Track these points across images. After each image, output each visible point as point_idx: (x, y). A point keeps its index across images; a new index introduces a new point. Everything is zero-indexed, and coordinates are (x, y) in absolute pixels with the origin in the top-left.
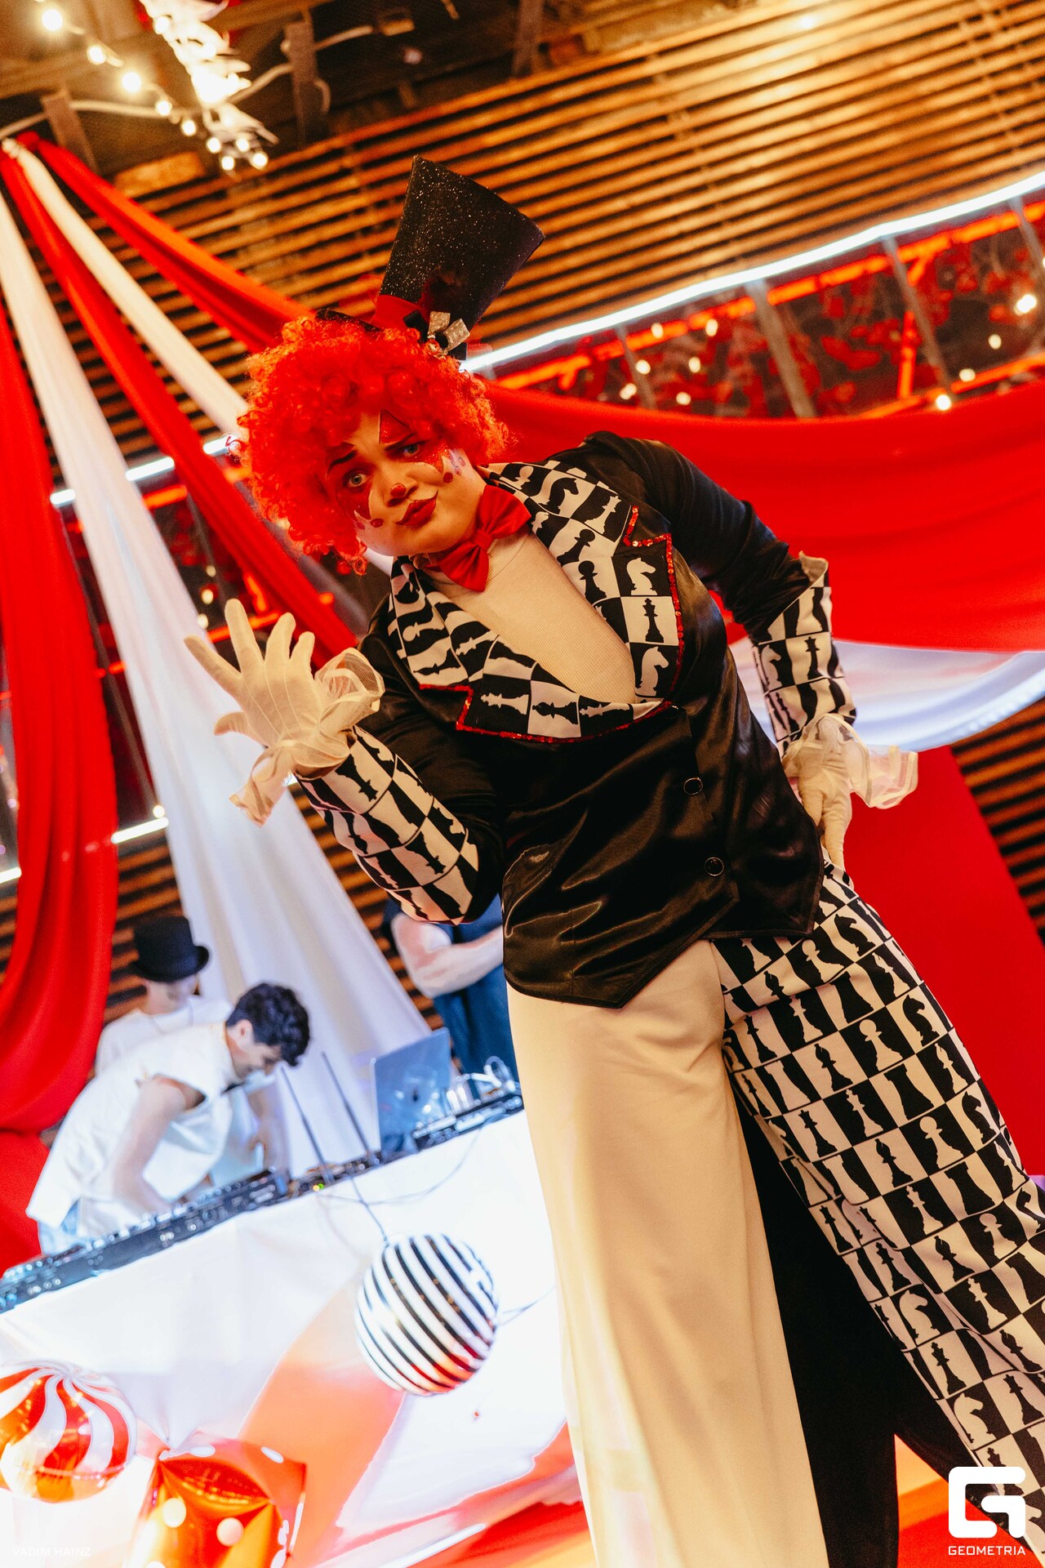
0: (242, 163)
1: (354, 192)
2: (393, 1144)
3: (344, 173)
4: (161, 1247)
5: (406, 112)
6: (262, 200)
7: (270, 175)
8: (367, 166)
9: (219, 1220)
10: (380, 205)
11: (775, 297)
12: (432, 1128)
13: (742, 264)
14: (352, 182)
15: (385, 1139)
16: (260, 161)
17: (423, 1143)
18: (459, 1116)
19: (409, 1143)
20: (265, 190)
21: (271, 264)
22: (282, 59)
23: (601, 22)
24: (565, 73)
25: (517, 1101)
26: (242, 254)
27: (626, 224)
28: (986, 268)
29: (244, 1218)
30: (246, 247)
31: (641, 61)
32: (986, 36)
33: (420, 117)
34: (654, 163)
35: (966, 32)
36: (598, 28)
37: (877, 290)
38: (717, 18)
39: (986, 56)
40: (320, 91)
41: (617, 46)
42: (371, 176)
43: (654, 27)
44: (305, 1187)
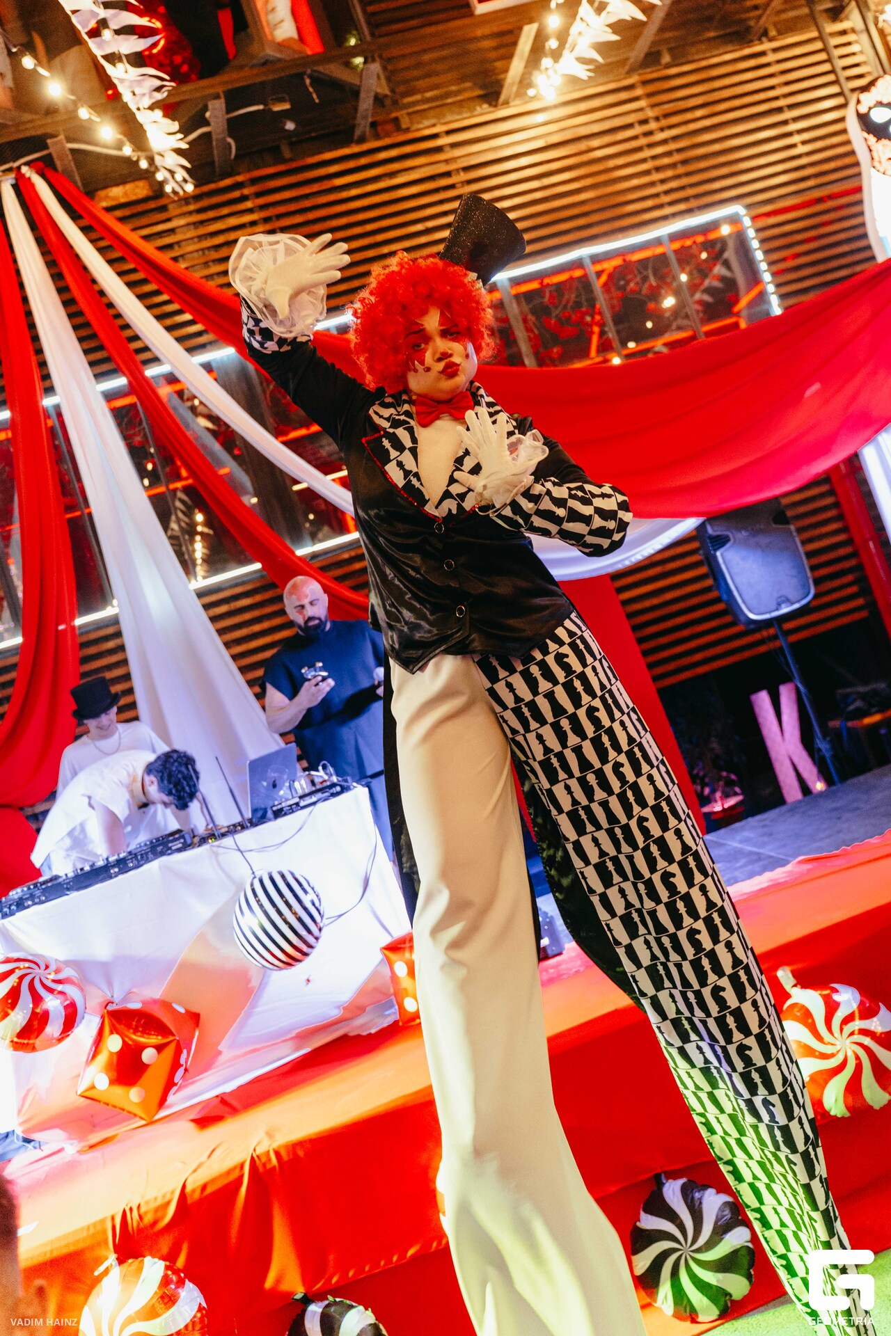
1: (250, 211)
2: (259, 814)
3: (244, 198)
4: (110, 876)
5: (285, 161)
6: (190, 213)
7: (196, 198)
8: (258, 195)
9: (148, 861)
11: (514, 292)
12: (283, 805)
15: (254, 811)
16: (191, 188)
17: (278, 814)
18: (301, 797)
19: (270, 814)
20: (192, 207)
21: (195, 255)
22: (206, 123)
23: (410, 110)
24: (387, 141)
25: (338, 789)
26: (176, 247)
27: (423, 240)
28: (645, 279)
29: (164, 858)
30: (178, 243)
31: (435, 136)
32: (650, 133)
33: (294, 165)
34: (441, 202)
35: (638, 130)
36: (409, 114)
37: (577, 289)
38: (484, 112)
39: (650, 146)
40: (229, 144)
41: (421, 126)
42: (261, 201)
43: (444, 116)
44: (203, 841)
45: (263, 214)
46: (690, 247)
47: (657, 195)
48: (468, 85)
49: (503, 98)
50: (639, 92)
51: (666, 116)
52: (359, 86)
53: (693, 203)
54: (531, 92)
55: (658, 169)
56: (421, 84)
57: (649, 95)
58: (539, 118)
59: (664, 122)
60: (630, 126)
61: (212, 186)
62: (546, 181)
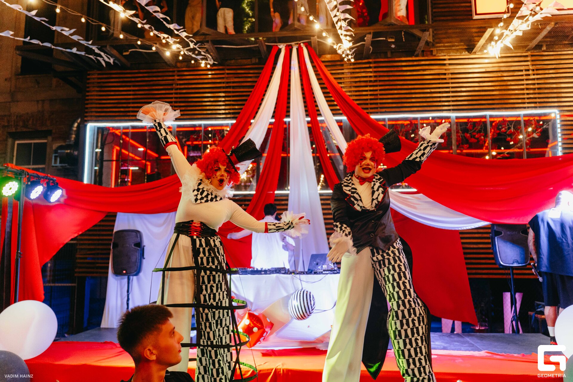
0: (349, 60)
1: (371, 72)
2: (310, 271)
3: (370, 67)
4: (261, 274)
5: (387, 58)
6: (351, 69)
7: (354, 64)
8: (375, 67)
9: (273, 273)
10: (375, 76)
11: (456, 121)
12: (318, 271)
13: (452, 111)
14: (371, 70)
15: (309, 270)
16: (353, 60)
17: (316, 273)
18: (324, 271)
19: (313, 272)
20: (352, 67)
21: (348, 83)
22: (364, 41)
23: (438, 49)
24: (426, 58)
25: (336, 272)
26: (342, 79)
27: (428, 95)
28: (509, 128)
29: (278, 274)
30: (343, 78)
31: (445, 60)
32: (529, 75)
33: (391, 59)
34: (439, 83)
35: (524, 73)
36: (437, 50)
37: (481, 126)
38: (465, 55)
39: (527, 80)
40: (370, 48)
41: (440, 55)
42: (375, 70)
43: (450, 53)
44: (291, 273)
45: (375, 74)
46: (532, 120)
47: (524, 99)
48: (462, 44)
49: (474, 51)
50: (529, 59)
51: (537, 70)
52: (421, 37)
53: (538, 105)
54: (485, 51)
55: (527, 89)
56: (445, 40)
57: (532, 61)
58: (486, 61)
59: (535, 72)
60: (522, 71)
61: (360, 61)
62: (481, 84)
